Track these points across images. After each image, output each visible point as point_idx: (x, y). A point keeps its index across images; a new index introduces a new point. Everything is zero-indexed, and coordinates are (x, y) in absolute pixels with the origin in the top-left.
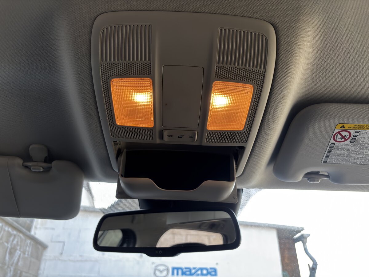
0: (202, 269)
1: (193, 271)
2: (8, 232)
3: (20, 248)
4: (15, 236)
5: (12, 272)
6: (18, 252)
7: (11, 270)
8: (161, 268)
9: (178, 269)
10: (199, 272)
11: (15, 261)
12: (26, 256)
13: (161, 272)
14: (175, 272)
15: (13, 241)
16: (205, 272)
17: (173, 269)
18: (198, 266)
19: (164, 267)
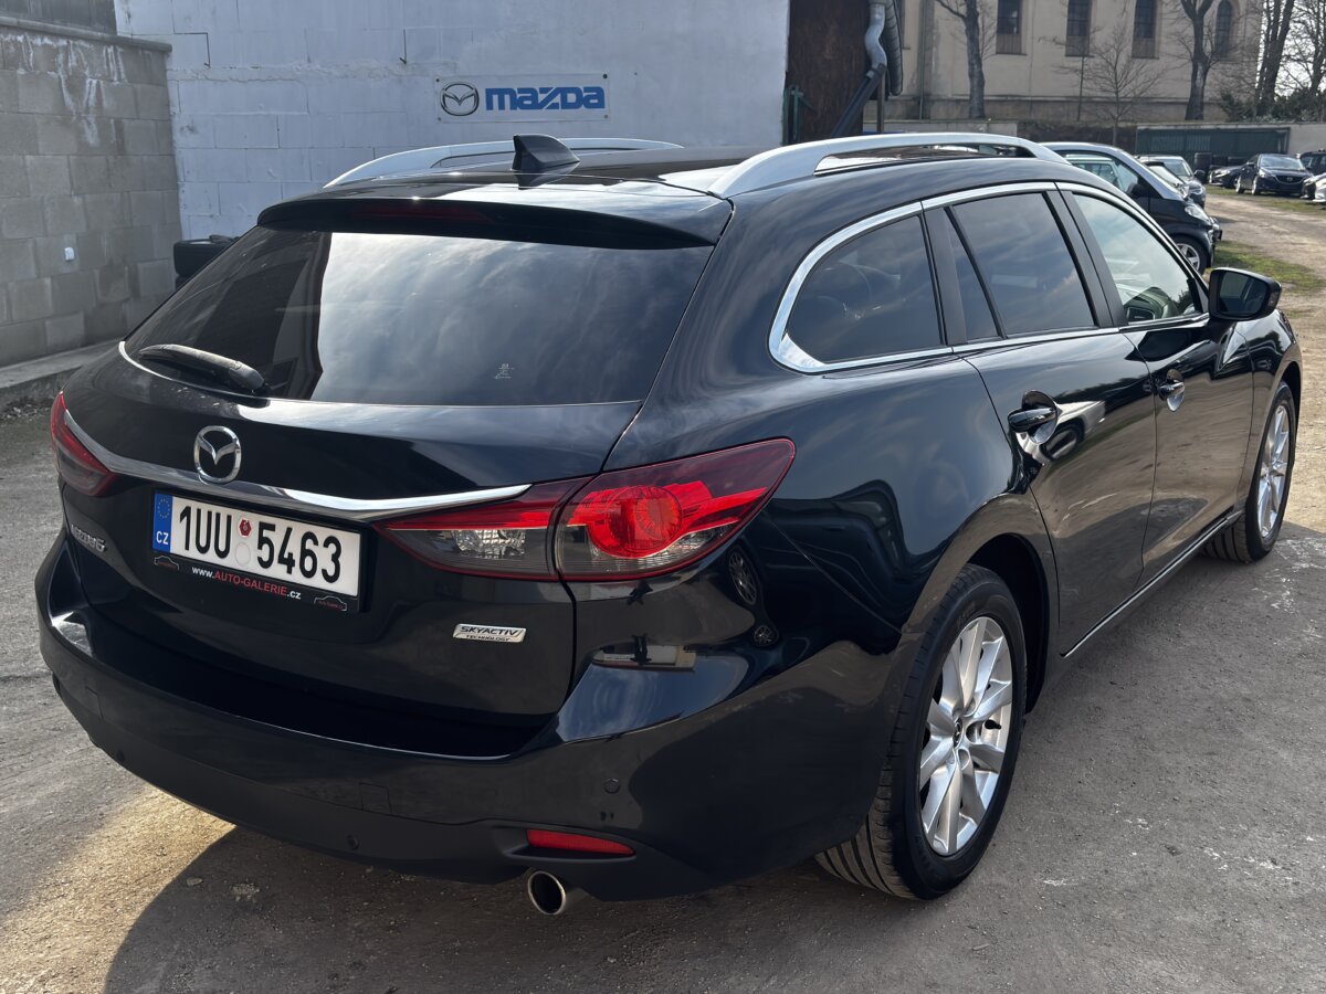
0: (564, 91)
2: (45, 46)
3: (92, 72)
4: (66, 49)
5: (94, 126)
6: (91, 83)
7: (89, 124)
8: (460, 91)
9: (501, 92)
10: (557, 99)
11: (92, 103)
12: (116, 83)
13: (460, 101)
14: (495, 98)
15: (66, 62)
16: (572, 98)
17: (490, 93)
18: (554, 85)
19: (467, 91)
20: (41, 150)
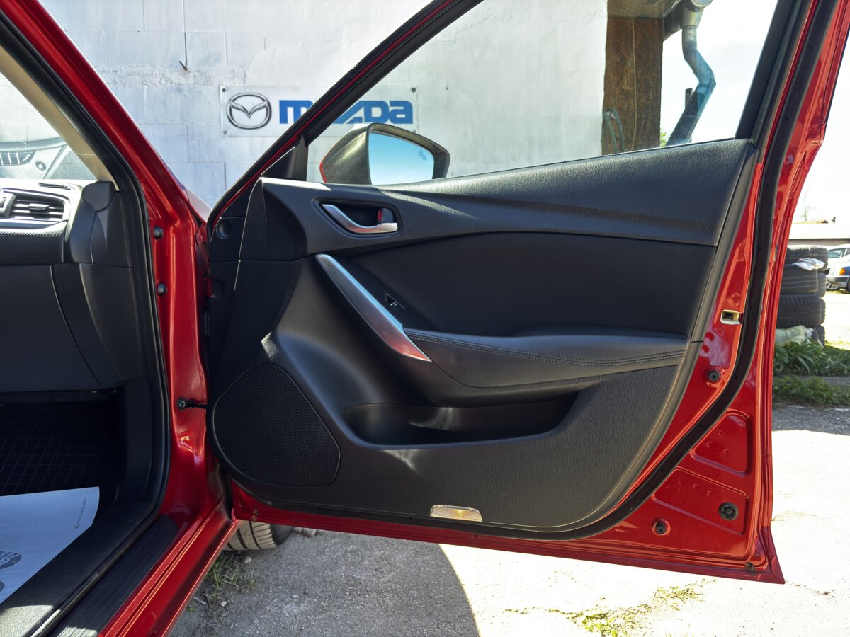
0: (367, 105)
9: (296, 104)
10: (360, 113)
14: (291, 110)
16: (377, 112)
19: (258, 101)
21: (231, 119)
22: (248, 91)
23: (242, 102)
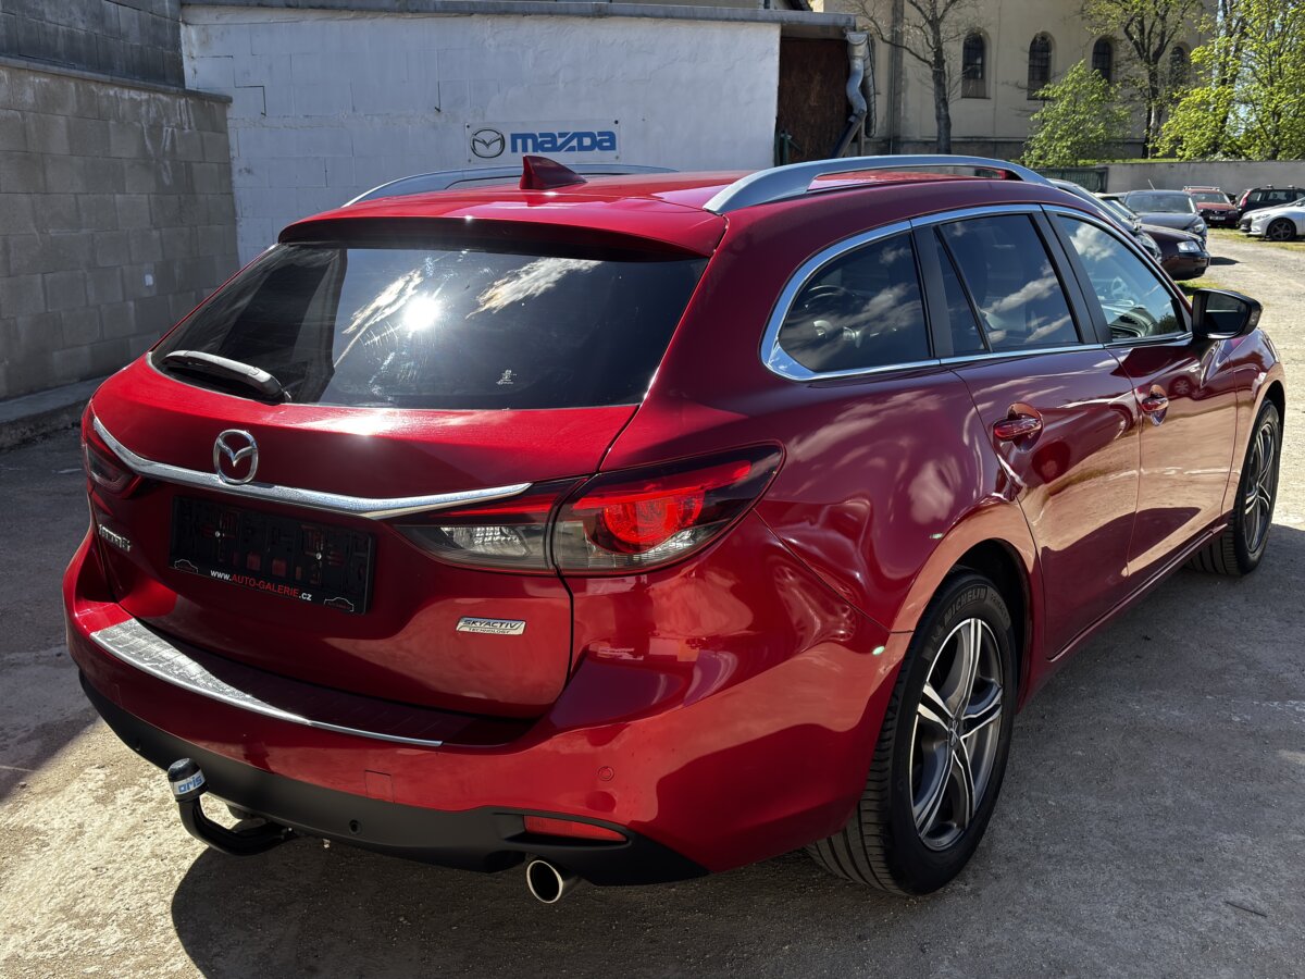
0: (580, 136)
1: (560, 141)
2: (131, 99)
3: (168, 122)
4: (148, 101)
5: (169, 169)
6: (167, 131)
7: (165, 166)
8: (487, 136)
9: (524, 137)
10: (574, 143)
11: (167, 148)
12: (187, 131)
13: (488, 145)
14: (519, 142)
15: (148, 112)
16: (587, 141)
17: (514, 137)
18: (572, 130)
19: (494, 136)
20: (127, 191)
21: (474, 150)
22: (487, 127)
23: (481, 136)
